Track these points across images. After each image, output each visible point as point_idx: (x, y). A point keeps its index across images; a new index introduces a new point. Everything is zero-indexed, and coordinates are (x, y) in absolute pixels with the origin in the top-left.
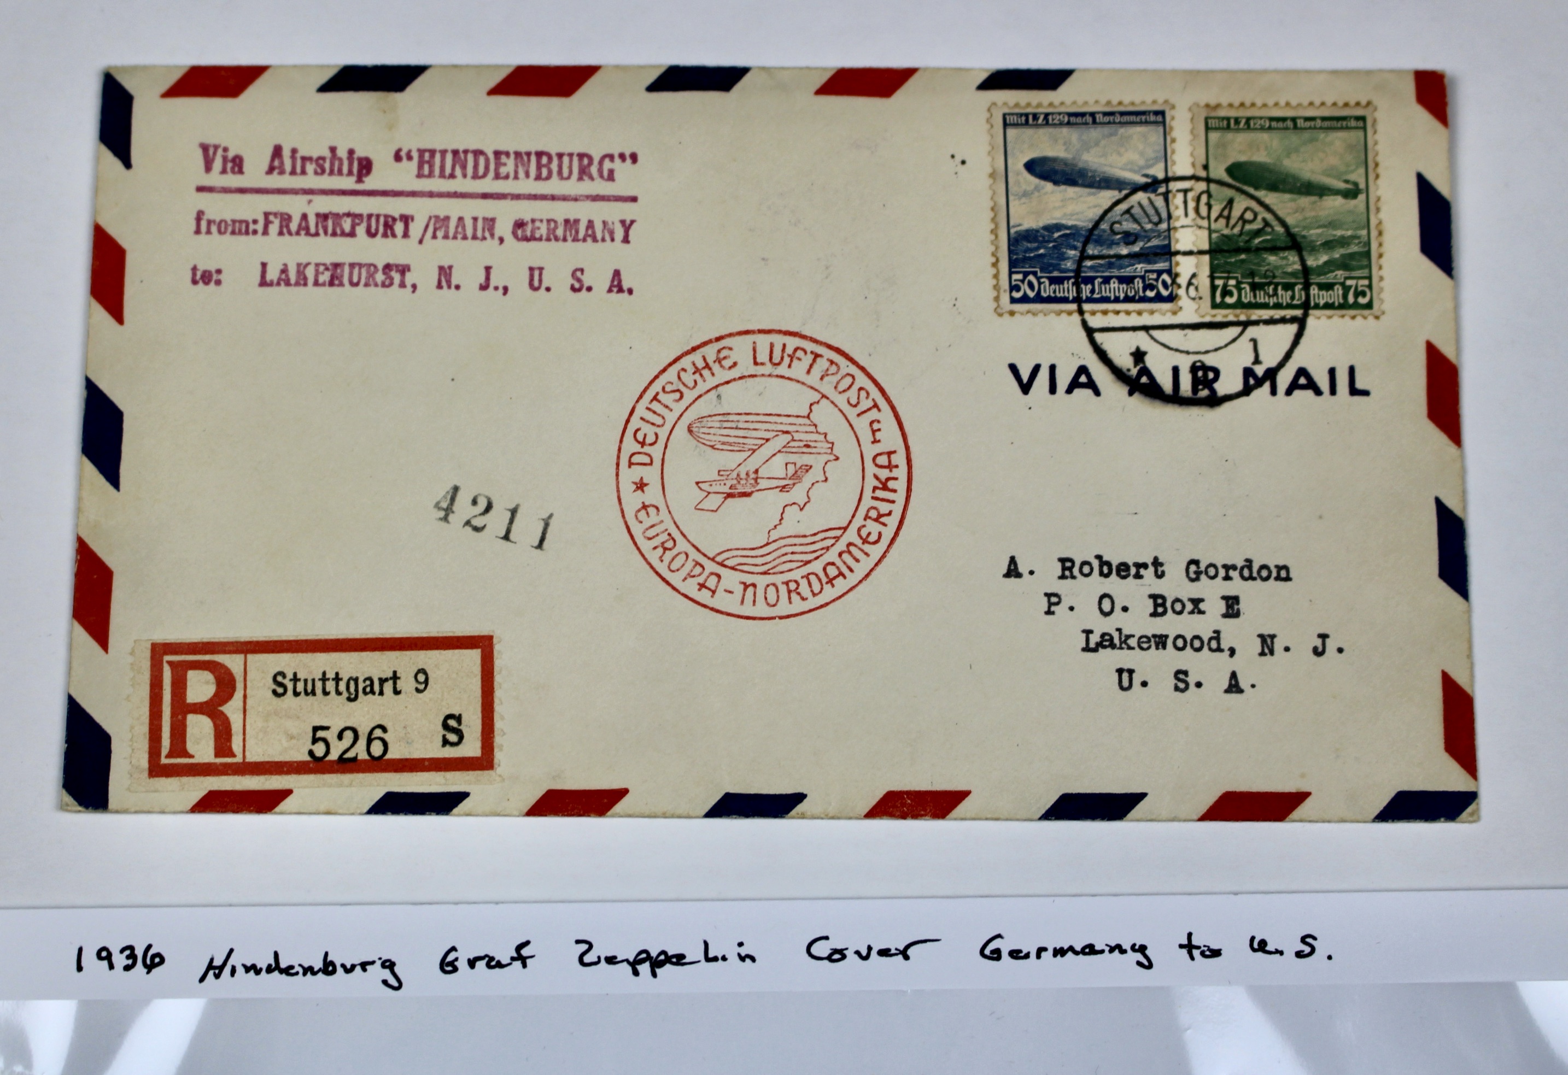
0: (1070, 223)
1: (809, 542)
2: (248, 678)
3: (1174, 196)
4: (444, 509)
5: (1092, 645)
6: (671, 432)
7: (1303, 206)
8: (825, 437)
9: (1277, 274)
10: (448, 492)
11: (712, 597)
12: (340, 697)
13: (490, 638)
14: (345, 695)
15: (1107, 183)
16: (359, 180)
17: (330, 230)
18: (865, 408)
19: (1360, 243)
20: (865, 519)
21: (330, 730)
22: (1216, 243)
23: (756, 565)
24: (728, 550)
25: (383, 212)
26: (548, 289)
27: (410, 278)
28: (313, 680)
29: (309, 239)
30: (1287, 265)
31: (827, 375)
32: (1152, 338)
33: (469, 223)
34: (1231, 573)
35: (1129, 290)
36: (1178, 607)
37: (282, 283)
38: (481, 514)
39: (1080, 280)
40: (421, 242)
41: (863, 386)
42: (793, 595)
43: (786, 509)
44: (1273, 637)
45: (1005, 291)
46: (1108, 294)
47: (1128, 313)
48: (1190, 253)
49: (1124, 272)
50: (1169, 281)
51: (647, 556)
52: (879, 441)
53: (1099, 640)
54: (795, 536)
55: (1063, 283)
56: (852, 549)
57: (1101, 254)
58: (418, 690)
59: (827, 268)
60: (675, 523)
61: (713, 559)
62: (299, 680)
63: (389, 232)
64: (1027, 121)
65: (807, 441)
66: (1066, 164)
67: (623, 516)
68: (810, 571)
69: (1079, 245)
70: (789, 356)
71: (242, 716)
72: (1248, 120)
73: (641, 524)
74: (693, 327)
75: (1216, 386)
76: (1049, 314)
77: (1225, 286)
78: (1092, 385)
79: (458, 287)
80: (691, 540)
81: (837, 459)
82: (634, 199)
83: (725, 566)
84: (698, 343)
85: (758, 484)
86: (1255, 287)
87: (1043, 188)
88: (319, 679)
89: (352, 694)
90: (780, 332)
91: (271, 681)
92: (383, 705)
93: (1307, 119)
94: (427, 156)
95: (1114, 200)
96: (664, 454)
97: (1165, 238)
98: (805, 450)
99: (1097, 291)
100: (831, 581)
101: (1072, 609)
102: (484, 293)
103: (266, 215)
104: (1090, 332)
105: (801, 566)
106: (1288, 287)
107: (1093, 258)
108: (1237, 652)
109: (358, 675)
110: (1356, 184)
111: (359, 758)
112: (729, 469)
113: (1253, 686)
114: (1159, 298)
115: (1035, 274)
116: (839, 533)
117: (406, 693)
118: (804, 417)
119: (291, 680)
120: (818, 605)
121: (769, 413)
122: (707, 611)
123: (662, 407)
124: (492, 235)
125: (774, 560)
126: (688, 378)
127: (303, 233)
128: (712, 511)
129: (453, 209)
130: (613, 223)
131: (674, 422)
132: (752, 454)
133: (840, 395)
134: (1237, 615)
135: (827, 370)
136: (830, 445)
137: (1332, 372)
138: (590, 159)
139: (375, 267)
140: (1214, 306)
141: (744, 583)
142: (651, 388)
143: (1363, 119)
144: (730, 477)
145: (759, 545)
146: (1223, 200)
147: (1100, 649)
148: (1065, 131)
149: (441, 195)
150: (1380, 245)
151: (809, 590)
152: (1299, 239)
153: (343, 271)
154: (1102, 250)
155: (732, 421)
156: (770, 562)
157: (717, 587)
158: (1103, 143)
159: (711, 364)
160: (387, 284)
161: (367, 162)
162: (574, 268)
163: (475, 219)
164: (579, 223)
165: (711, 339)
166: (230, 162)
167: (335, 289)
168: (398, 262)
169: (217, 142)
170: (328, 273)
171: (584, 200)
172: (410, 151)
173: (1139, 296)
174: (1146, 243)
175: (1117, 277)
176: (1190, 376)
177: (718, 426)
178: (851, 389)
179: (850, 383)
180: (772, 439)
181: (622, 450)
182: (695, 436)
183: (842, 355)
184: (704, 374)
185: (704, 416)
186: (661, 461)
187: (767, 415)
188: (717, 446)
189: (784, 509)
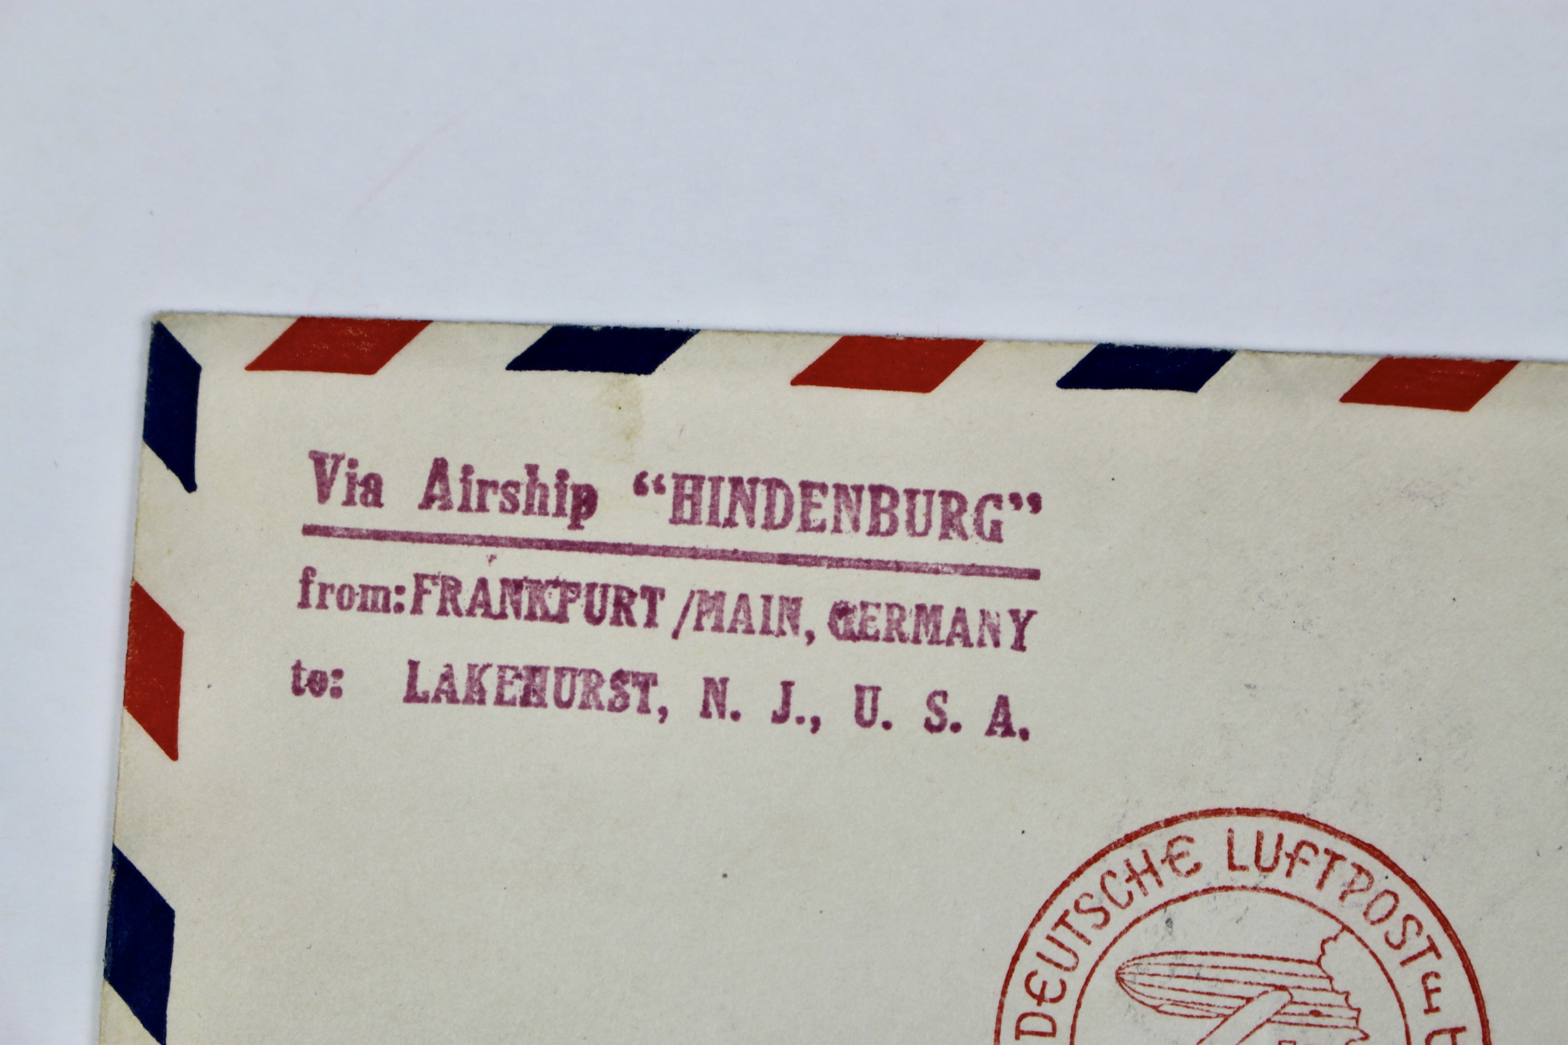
6: (1088, 979)
8: (1346, 999)
16: (575, 525)
17: (524, 611)
18: (1414, 952)
25: (613, 581)
26: (887, 725)
27: (656, 697)
29: (490, 622)
31: (1352, 891)
33: (756, 605)
37: (443, 697)
40: (675, 635)
41: (1412, 912)
52: (1437, 1009)
59: (1355, 705)
63: (623, 615)
65: (1315, 1005)
70: (1288, 855)
74: (1128, 801)
79: (736, 716)
81: (1366, 1037)
82: (1034, 575)
84: (1136, 828)
90: (1273, 813)
94: (689, 484)
96: (1075, 1017)
98: (1312, 1020)
102: (780, 728)
103: (419, 578)
118: (1311, 963)
121: (1251, 953)
123: (1074, 935)
124: (795, 628)
126: (1119, 888)
127: (479, 611)
129: (729, 578)
130: (998, 615)
131: (1093, 964)
132: (1222, 1022)
133: (1373, 927)
135: (1353, 882)
136: (1355, 1014)
138: (962, 501)
139: (599, 675)
142: (1056, 903)
149: (710, 555)
153: (545, 681)
155: (1191, 965)
159: (1157, 865)
160: (618, 707)
161: (588, 493)
162: (932, 690)
163: (767, 599)
164: (941, 613)
165: (1157, 823)
166: (360, 485)
167: (531, 710)
168: (636, 669)
169: (339, 452)
170: (520, 684)
171: (949, 573)
172: (660, 477)
177: (1167, 974)
178: (1392, 918)
179: (1389, 907)
180: (1256, 999)
181: (1005, 1010)
182: (1126, 988)
183: (1377, 857)
184: (1144, 883)
185: (1142, 955)
186: (1069, 1032)
187: (1249, 956)
188: (1167, 1008)
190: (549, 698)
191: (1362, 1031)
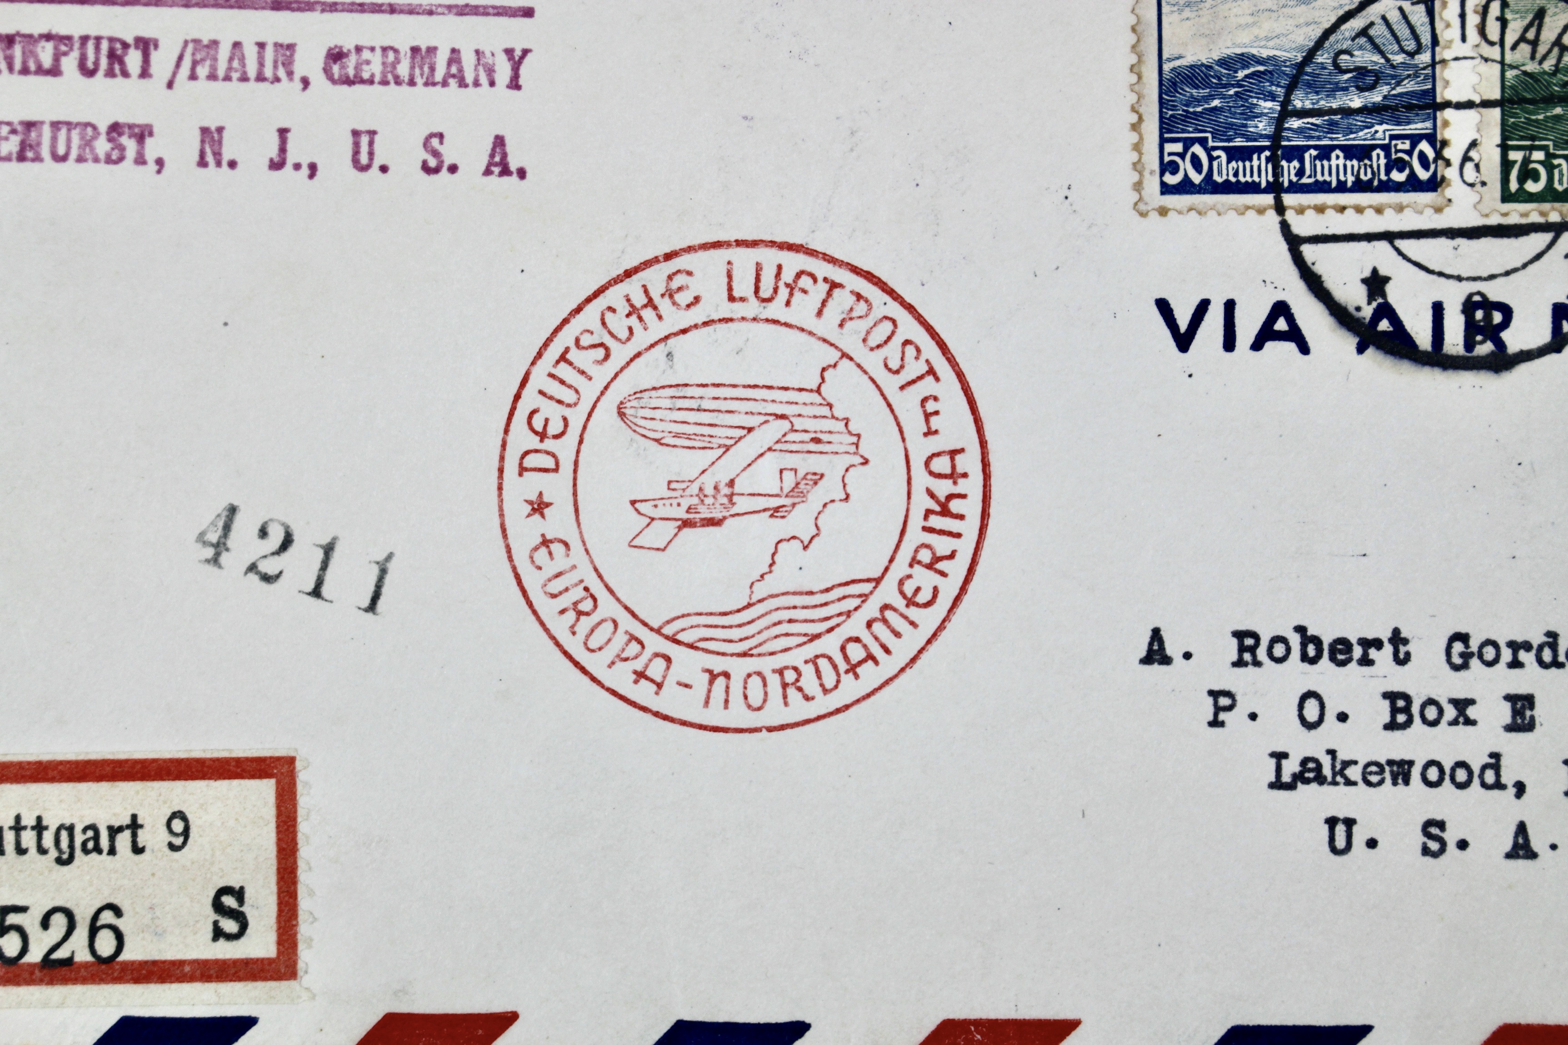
0: (1265, 53)
1: (818, 603)
3: (1444, 5)
4: (213, 545)
5: (1286, 778)
6: (590, 415)
8: (846, 425)
10: (219, 516)
11: (657, 693)
12: (43, 858)
13: (291, 761)
14: (53, 854)
17: (18, 65)
18: (913, 376)
20: (911, 566)
21: (29, 911)
22: (1512, 87)
23: (731, 641)
24: (683, 616)
25: (106, 32)
26: (384, 169)
27: (152, 148)
31: (851, 319)
32: (1400, 253)
33: (251, 53)
34: (1523, 656)
35: (1362, 171)
36: (1431, 713)
38: (273, 554)
39: (1279, 153)
40: (170, 85)
41: (910, 338)
42: (791, 692)
43: (780, 546)
45: (1152, 172)
46: (1328, 179)
47: (1359, 210)
48: (1469, 105)
49: (1354, 139)
50: (1430, 154)
51: (549, 625)
52: (936, 432)
53: (1297, 769)
54: (795, 593)
55: (1251, 160)
56: (889, 614)
57: (1316, 107)
58: (172, 847)
59: (852, 133)
60: (596, 570)
61: (658, 631)
63: (117, 67)
65: (815, 432)
67: (510, 558)
68: (819, 653)
69: (1280, 91)
70: (787, 285)
73: (539, 571)
74: (626, 236)
75: (1505, 335)
76: (1225, 213)
77: (1526, 161)
78: (1295, 336)
79: (232, 164)
80: (623, 599)
81: (866, 462)
82: (528, 13)
83: (678, 642)
84: (635, 263)
85: (734, 504)
88: (11, 828)
89: (64, 853)
90: (772, 244)
92: (116, 872)
95: (1341, 12)
96: (578, 452)
98: (813, 447)
99: (1308, 172)
100: (853, 669)
101: (1253, 717)
102: (277, 174)
104: (1294, 242)
105: (805, 643)
107: (1301, 113)
108: (1528, 789)
109: (73, 821)
111: (78, 958)
112: (687, 479)
113: (1554, 847)
114: (1414, 184)
115: (1203, 142)
116: (866, 588)
117: (153, 851)
118: (811, 391)
120: (831, 709)
121: (752, 384)
122: (648, 717)
123: (575, 372)
124: (290, 74)
125: (759, 633)
128: (658, 549)
129: (223, 27)
130: (493, 55)
131: (595, 399)
132: (724, 453)
133: (872, 353)
134: (1530, 727)
135: (851, 309)
136: (855, 439)
139: (94, 128)
140: (1507, 197)
141: (710, 672)
142: (556, 340)
144: (688, 492)
145: (735, 608)
146: (1527, 12)
147: (1299, 784)
149: (203, 3)
151: (816, 682)
153: (40, 135)
154: (1318, 102)
155: (692, 398)
156: (753, 636)
157: (664, 677)
159: (657, 300)
160: (114, 159)
162: (427, 132)
163: (261, 46)
164: (435, 54)
165: (656, 257)
167: (27, 167)
168: (131, 121)
170: (15, 140)
171: (443, 14)
173: (1380, 181)
174: (1393, 89)
175: (1342, 148)
176: (1461, 319)
177: (668, 407)
178: (891, 344)
179: (889, 333)
180: (757, 429)
181: (508, 448)
182: (628, 422)
183: (875, 284)
184: (644, 318)
185: (643, 389)
186: (572, 467)
187: (749, 386)
188: (669, 440)
189: (776, 548)
190: (45, 152)
191: (862, 456)
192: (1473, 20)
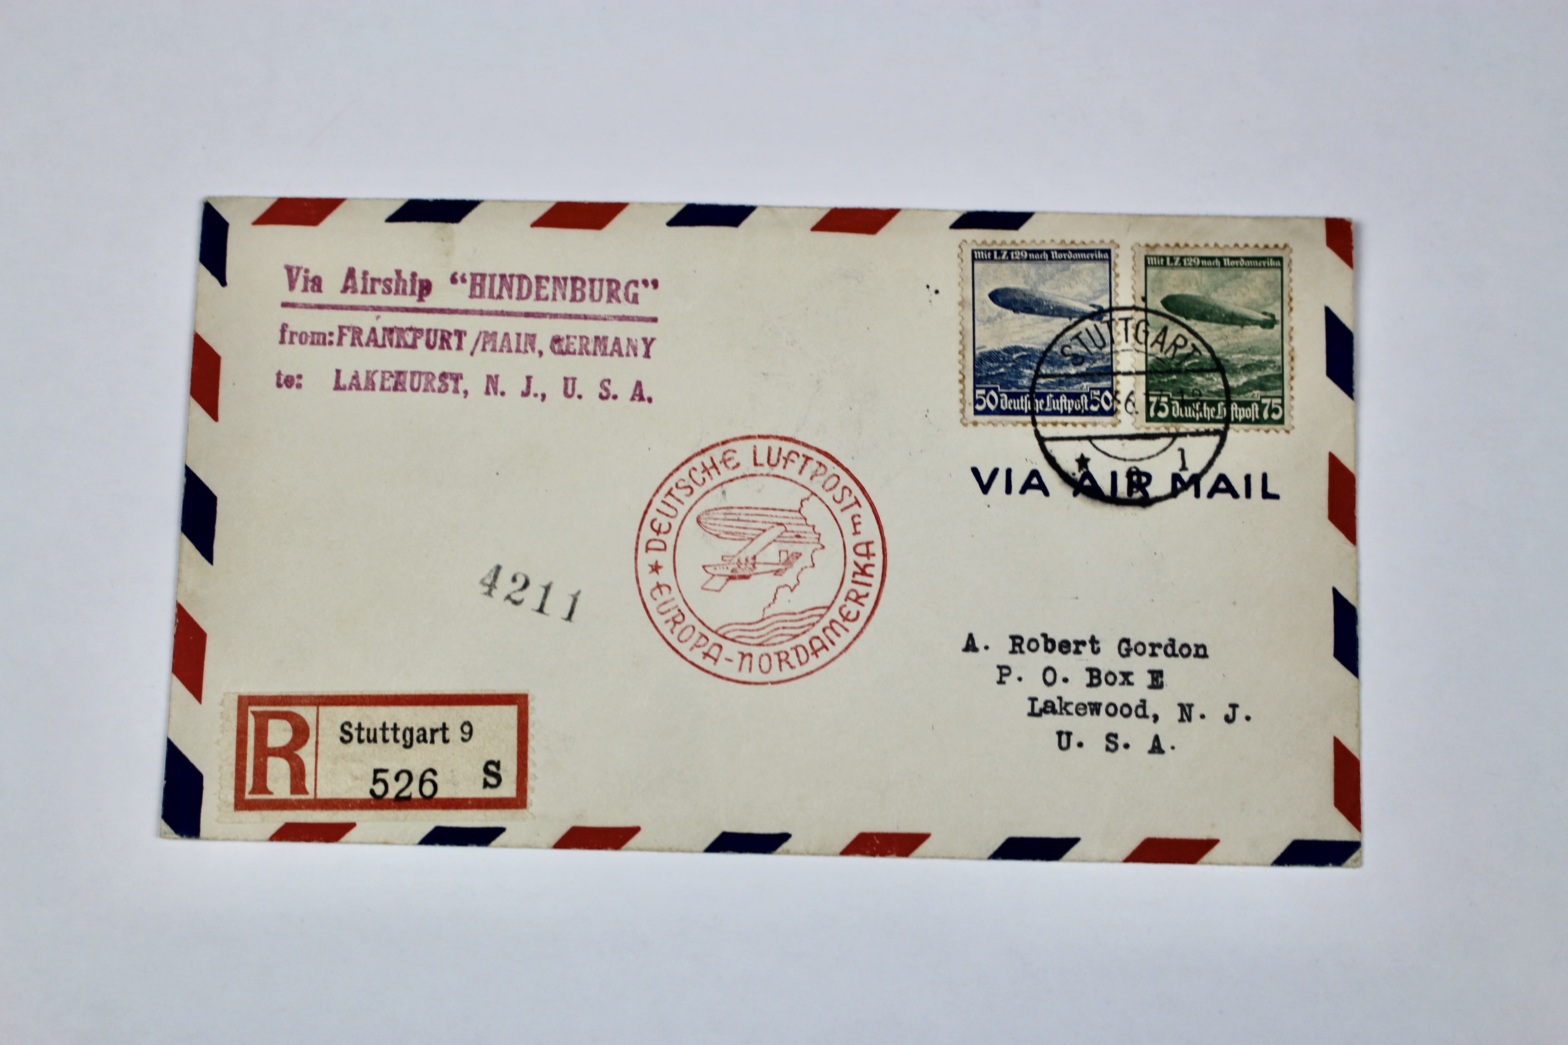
0: (1027, 346)
1: (799, 619)
2: (320, 727)
3: (1117, 324)
4: (488, 585)
5: (1037, 710)
6: (682, 522)
7: (1227, 334)
8: (813, 529)
9: (1203, 392)
10: (491, 571)
12: (397, 745)
13: (525, 696)
14: (402, 742)
15: (1059, 311)
16: (421, 299)
17: (395, 343)
18: (848, 504)
19: (1275, 366)
20: (846, 600)
21: (389, 772)
22: (1151, 365)
23: (752, 638)
24: (729, 625)
25: (440, 327)
26: (580, 397)
27: (462, 386)
28: (375, 730)
29: (377, 349)
30: (1212, 385)
31: (816, 475)
32: (1094, 446)
33: (513, 338)
34: (1157, 650)
35: (1076, 405)
36: (1111, 679)
37: (353, 387)
38: (519, 590)
39: (1034, 396)
40: (472, 354)
41: (846, 485)
42: (784, 664)
43: (779, 590)
44: (1190, 706)
45: (970, 404)
46: (1058, 409)
47: (1074, 425)
48: (1129, 373)
50: (1110, 397)
51: (659, 628)
52: (859, 533)
53: (1042, 706)
54: (786, 614)
55: (1020, 399)
56: (834, 625)
57: (1053, 373)
58: (463, 740)
59: (818, 382)
60: (684, 600)
61: (716, 632)
62: (363, 729)
63: (445, 345)
64: (992, 256)
65: (798, 532)
66: (1025, 295)
67: (640, 594)
68: (798, 644)
69: (1034, 365)
70: (784, 458)
71: (314, 759)
72: (1182, 258)
73: (655, 601)
74: (703, 432)
75: (1148, 489)
76: (1006, 425)
77: (1158, 402)
78: (1042, 487)
79: (503, 394)
80: (698, 615)
81: (823, 548)
82: (655, 320)
83: (726, 638)
84: (707, 446)
85: (755, 568)
86: (1183, 403)
87: (1005, 315)
88: (380, 729)
89: (408, 742)
90: (777, 437)
91: (339, 730)
92: (434, 752)
93: (1232, 259)
94: (478, 279)
95: (1065, 326)
96: (676, 541)
97: (1108, 359)
98: (796, 540)
99: (1048, 406)
100: (815, 653)
101: (1020, 679)
102: (525, 399)
103: (341, 328)
104: (1041, 440)
105: (791, 639)
106: (1212, 404)
107: (1045, 376)
108: (1160, 718)
109: (413, 726)
110: (1273, 316)
111: (413, 796)
112: (731, 556)
113: (1173, 748)
114: (1102, 412)
115: (996, 390)
116: (823, 611)
117: (453, 742)
118: (796, 511)
119: (356, 729)
120: (804, 673)
121: (765, 507)
122: (710, 676)
123: (675, 500)
124: (533, 349)
126: (698, 476)
127: (372, 344)
128: (716, 591)
129: (500, 325)
130: (636, 340)
131: (685, 514)
132: (751, 542)
133: (827, 493)
134: (1161, 686)
135: (817, 471)
136: (818, 536)
137: (1248, 478)
138: (618, 284)
139: (433, 375)
140: (1149, 419)
141: (742, 653)
142: (666, 484)
143: (1280, 259)
144: (732, 562)
145: (756, 621)
146: (1158, 328)
147: (1043, 714)
148: (1025, 265)
149: (490, 313)
150: (1292, 369)
151: (796, 659)
152: (1222, 362)
153: (405, 378)
155: (735, 514)
156: (765, 635)
157: (718, 656)
158: (1057, 277)
159: (717, 464)
160: (443, 390)
161: (427, 284)
162: (602, 379)
163: (519, 335)
164: (607, 340)
165: (718, 443)
166: (310, 281)
167: (398, 393)
168: (451, 372)
169: (299, 265)
170: (392, 380)
171: (612, 320)
172: (464, 275)
173: (1085, 410)
174: (1091, 364)
175: (1066, 394)
176: (1126, 480)
177: (723, 519)
178: (837, 488)
179: (835, 483)
180: (768, 530)
181: (640, 538)
182: (703, 526)
183: (829, 458)
184: (711, 473)
185: (710, 509)
186: (673, 548)
187: (764, 509)
188: (723, 535)
189: (777, 591)
190: (408, 387)
192: (1131, 331)
